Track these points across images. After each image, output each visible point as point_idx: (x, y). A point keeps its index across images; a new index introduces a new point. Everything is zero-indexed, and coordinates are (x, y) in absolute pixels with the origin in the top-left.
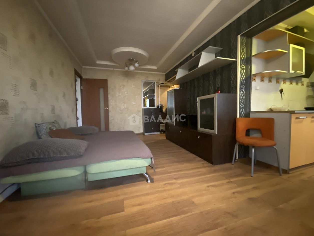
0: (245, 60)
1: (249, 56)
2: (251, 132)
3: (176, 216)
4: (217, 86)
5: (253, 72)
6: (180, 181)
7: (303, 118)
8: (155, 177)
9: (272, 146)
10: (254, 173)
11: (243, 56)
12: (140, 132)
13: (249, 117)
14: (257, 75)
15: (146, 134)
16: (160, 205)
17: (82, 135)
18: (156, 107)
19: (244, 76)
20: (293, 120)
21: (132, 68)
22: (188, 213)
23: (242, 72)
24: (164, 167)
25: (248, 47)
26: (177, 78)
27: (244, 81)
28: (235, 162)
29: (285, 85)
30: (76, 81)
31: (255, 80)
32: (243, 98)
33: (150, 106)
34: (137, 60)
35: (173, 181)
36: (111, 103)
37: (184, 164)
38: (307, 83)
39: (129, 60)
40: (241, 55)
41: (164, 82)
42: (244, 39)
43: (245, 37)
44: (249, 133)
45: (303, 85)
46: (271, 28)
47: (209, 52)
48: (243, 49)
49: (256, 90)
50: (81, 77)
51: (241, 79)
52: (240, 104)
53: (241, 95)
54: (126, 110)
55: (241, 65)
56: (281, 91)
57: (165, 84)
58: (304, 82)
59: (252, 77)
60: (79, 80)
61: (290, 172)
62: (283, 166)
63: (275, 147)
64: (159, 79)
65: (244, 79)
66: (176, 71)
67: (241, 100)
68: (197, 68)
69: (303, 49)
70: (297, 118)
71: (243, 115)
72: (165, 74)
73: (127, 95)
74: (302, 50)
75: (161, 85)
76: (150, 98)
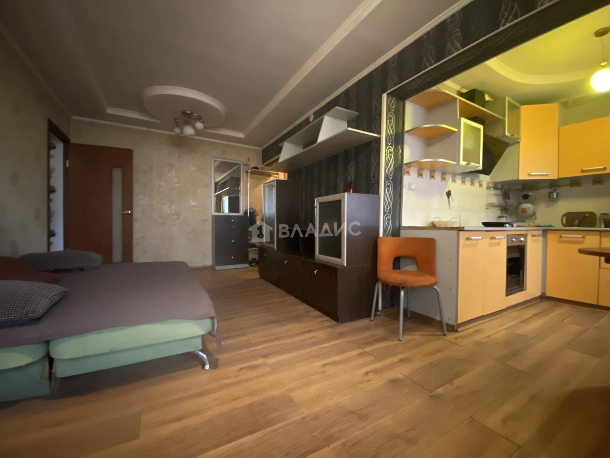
0: (393, 137)
1: (400, 131)
2: (402, 262)
3: (251, 433)
4: (349, 180)
5: (406, 160)
6: (272, 360)
7: (478, 240)
8: (222, 357)
9: (431, 286)
10: (404, 334)
11: (390, 131)
12: (205, 265)
13: (400, 236)
14: (411, 164)
15: (218, 268)
16: (224, 414)
17: (57, 271)
18: (241, 213)
19: (391, 165)
20: (462, 242)
21: (189, 131)
22: (277, 422)
23: (388, 158)
24: (244, 334)
25: (399, 116)
26: (280, 160)
27: (390, 174)
28: (375, 315)
29: (454, 184)
30: (51, 147)
31: (408, 173)
32: (389, 202)
33: (230, 211)
34: (200, 116)
35: (260, 361)
36: (141, 202)
37: (285, 325)
38: (488, 183)
39: (184, 113)
40: (387, 128)
41: (260, 166)
42: (393, 101)
43: (394, 98)
44: (399, 264)
45: (481, 185)
46: (434, 88)
47: (337, 117)
48: (390, 118)
49: (410, 189)
50: (65, 140)
51: (387, 170)
52: (385, 213)
53: (386, 198)
54: (175, 217)
55: (387, 145)
56: (449, 194)
57: (262, 168)
58: (482, 181)
59: (405, 168)
60: (60, 147)
61: (459, 330)
62: (448, 319)
63: (435, 287)
64: (249, 158)
65: (391, 169)
66: (280, 145)
67: (385, 207)
68: (315, 145)
69: (481, 127)
70: (468, 239)
71: (389, 232)
72: (261, 149)
73: (177, 185)
74: (479, 130)
75: (253, 171)
76: (232, 196)
